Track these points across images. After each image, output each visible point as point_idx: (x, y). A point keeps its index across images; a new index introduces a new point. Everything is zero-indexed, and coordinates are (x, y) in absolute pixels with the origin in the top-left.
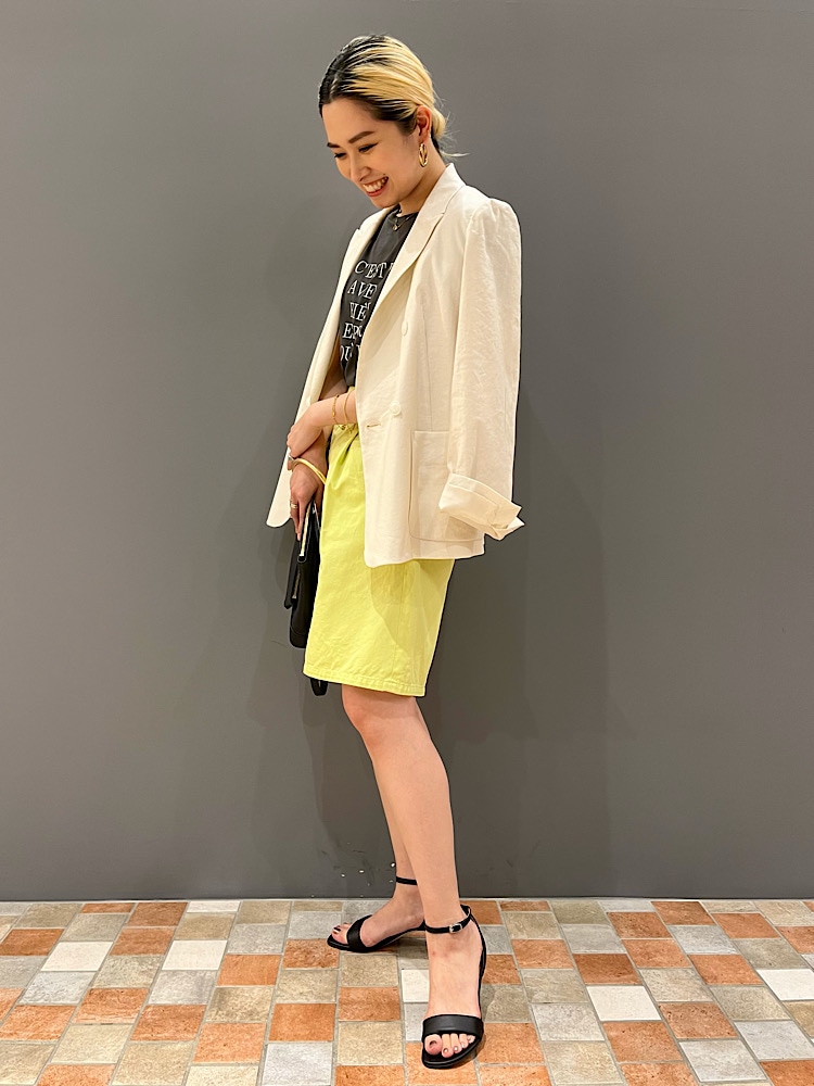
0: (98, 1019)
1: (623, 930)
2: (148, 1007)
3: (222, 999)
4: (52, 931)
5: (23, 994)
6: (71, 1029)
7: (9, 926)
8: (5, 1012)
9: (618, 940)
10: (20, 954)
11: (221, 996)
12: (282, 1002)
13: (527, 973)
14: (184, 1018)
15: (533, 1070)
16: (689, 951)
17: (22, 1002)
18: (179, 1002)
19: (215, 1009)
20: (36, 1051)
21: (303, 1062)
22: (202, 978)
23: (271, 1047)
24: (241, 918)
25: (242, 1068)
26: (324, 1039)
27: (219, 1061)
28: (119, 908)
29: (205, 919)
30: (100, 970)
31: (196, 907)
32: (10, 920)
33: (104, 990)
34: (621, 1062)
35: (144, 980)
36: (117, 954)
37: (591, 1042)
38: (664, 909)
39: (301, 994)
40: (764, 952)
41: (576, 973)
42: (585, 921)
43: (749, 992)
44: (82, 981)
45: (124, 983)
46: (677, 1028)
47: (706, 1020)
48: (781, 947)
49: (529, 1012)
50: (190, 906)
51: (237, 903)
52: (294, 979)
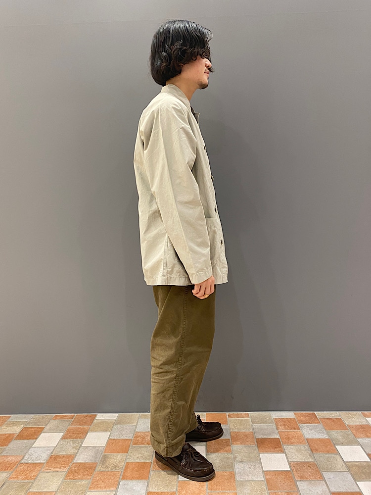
0: (53, 469)
1: (279, 426)
2: (73, 464)
3: (105, 460)
4: (40, 428)
5: (23, 458)
6: (41, 474)
7: (22, 426)
8: (15, 467)
9: (277, 431)
10: (25, 439)
11: (105, 458)
12: (129, 461)
13: (235, 447)
14: (88, 468)
16: (307, 436)
17: (22, 462)
18: (87, 461)
19: (101, 465)
20: (24, 485)
21: (134, 490)
22: (98, 450)
23: (121, 483)
24: (118, 422)
25: (108, 493)
26: (144, 479)
27: (99, 489)
28: (68, 417)
29: (103, 422)
30: (56, 446)
31: (100, 417)
32: (24, 423)
33: (57, 456)
34: (270, 491)
35: (74, 451)
36: (65, 439)
37: (258, 481)
38: (299, 416)
39: (138, 457)
40: (340, 438)
41: (256, 447)
42: (264, 423)
43: (331, 457)
44: (48, 451)
45: (65, 452)
46: (296, 474)
47: (310, 471)
48: (348, 435)
49: (233, 467)
50: (98, 416)
51: (117, 415)
52: (136, 450)
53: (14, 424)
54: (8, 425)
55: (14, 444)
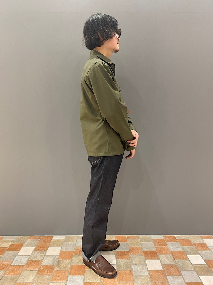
0: (29, 269)
1: (156, 244)
2: (41, 266)
3: (59, 263)
4: (21, 244)
5: (12, 262)
6: (23, 272)
7: (11, 243)
8: (8, 268)
9: (154, 247)
10: (13, 251)
12: (73, 264)
13: (132, 256)
14: (49, 268)
15: (131, 284)
16: (171, 250)
17: (12, 264)
18: (49, 264)
19: (57, 266)
21: (76, 281)
22: (55, 257)
23: (69, 277)
24: (65, 241)
25: (62, 283)
26: (82, 275)
27: (57, 281)
28: (37, 238)
29: (57, 241)
30: (31, 255)
32: (11, 241)
33: (31, 261)
34: (152, 282)
35: (41, 258)
36: (35, 251)
37: (145, 276)
38: (166, 238)
39: (78, 262)
40: (189, 250)
41: (144, 256)
42: (147, 241)
43: (185, 262)
44: (27, 258)
45: (36, 259)
46: (166, 272)
47: (174, 270)
48: (193, 249)
49: (131, 267)
50: (54, 237)
51: (65, 236)
52: (76, 258)
53: (6, 242)
54: (3, 242)
55: (7, 254)
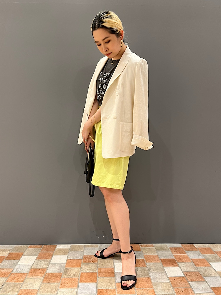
0: (34, 277)
1: (174, 252)
2: (47, 273)
3: (67, 271)
4: (21, 253)
5: (13, 270)
6: (26, 279)
7: (9, 252)
8: (9, 275)
9: (172, 255)
10: (12, 259)
11: (66, 271)
12: (83, 272)
13: (148, 264)
14: (56, 276)
15: (150, 290)
16: (191, 258)
17: (13, 272)
18: (55, 272)
19: (65, 274)
20: (17, 285)
21: (89, 288)
22: (61, 266)
23: (80, 284)
24: (71, 249)
25: (72, 290)
26: (94, 282)
27: (66, 288)
28: (38, 247)
29: (62, 249)
30: (34, 263)
31: (59, 246)
33: (35, 269)
34: (174, 288)
35: (46, 266)
36: (38, 259)
37: (166, 282)
38: (184, 246)
39: (88, 270)
40: (211, 258)
41: (161, 264)
42: (163, 250)
43: (208, 269)
44: (29, 266)
45: (40, 267)
46: (188, 278)
48: (216, 257)
49: (149, 275)
50: (57, 246)
51: (70, 245)
52: (86, 266)
53: (3, 251)
55: (6, 262)
